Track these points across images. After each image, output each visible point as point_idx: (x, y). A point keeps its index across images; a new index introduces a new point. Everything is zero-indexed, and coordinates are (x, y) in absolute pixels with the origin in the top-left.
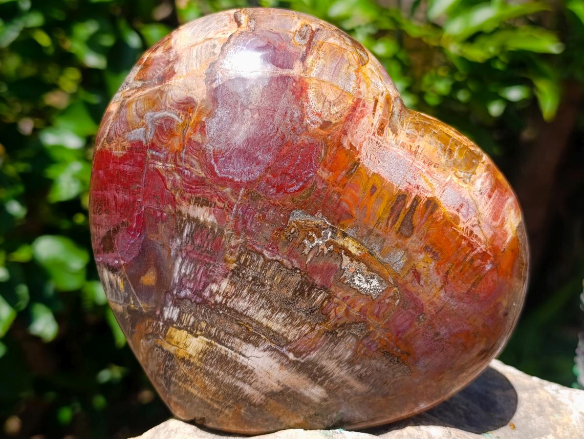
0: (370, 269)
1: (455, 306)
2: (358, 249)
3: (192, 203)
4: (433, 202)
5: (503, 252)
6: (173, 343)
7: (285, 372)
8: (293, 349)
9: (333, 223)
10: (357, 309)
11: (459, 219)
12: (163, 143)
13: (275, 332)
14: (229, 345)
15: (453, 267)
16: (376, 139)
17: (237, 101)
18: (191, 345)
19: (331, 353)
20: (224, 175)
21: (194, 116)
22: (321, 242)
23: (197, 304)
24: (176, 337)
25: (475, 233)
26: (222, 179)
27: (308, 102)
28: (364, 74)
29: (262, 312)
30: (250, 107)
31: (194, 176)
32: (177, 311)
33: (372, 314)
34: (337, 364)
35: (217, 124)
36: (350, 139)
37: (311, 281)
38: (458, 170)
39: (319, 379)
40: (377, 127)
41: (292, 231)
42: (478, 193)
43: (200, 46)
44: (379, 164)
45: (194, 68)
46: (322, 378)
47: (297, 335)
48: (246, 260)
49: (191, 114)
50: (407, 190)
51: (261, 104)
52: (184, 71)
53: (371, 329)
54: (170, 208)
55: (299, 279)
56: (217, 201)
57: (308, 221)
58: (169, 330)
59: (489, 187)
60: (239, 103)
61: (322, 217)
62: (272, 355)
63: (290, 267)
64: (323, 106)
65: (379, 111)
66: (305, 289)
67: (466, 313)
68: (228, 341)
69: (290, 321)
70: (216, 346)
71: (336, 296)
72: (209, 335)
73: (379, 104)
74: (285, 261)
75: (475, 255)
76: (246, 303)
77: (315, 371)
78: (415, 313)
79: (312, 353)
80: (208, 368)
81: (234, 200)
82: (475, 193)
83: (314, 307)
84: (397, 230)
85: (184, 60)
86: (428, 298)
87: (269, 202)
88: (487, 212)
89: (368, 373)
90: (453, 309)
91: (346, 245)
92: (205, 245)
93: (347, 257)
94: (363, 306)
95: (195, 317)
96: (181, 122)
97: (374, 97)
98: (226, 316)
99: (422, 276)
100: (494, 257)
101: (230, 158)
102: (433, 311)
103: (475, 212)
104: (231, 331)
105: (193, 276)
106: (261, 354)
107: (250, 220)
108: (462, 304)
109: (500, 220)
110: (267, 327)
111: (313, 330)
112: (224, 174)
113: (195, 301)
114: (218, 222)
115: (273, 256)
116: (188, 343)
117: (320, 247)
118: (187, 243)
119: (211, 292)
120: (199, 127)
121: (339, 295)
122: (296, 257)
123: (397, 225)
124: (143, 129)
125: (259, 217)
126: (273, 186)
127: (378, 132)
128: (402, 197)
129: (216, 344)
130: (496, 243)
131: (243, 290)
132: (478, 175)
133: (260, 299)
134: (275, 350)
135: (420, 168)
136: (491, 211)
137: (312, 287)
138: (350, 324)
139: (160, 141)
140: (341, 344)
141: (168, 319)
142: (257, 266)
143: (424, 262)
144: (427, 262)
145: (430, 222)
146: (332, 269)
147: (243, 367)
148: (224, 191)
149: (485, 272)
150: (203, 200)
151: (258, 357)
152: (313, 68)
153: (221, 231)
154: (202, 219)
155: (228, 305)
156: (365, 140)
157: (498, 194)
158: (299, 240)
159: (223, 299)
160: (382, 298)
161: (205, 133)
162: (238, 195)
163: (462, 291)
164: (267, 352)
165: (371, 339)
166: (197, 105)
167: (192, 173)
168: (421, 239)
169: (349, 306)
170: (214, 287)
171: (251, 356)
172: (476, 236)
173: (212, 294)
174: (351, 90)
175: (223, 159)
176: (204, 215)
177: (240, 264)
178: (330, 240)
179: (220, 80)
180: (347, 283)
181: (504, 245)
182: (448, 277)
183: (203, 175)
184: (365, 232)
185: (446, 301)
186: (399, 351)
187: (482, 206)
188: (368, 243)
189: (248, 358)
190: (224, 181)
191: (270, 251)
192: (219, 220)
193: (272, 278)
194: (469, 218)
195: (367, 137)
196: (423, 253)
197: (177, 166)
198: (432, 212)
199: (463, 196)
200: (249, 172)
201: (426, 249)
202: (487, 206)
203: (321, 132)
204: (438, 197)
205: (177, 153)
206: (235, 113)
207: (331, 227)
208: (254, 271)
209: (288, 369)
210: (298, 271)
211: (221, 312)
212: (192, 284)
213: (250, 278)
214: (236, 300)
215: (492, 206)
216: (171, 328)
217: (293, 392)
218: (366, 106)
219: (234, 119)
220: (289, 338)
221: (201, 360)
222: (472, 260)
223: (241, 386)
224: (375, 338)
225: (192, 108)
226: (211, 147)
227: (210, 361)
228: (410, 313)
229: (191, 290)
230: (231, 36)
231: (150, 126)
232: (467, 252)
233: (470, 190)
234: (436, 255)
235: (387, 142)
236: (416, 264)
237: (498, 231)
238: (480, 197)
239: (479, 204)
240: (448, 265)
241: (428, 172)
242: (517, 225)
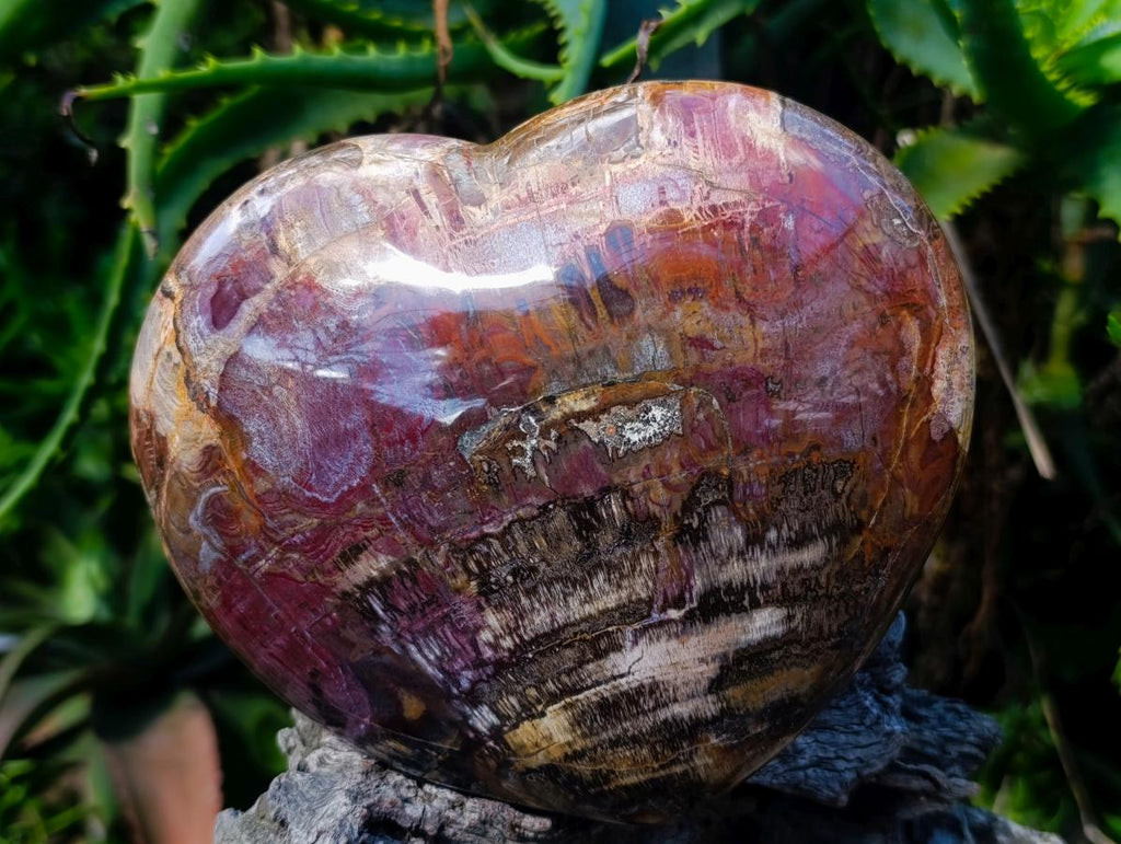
0: (630, 404)
1: (801, 321)
2: (587, 396)
3: (343, 567)
4: (618, 230)
5: (791, 181)
6: (532, 751)
7: (693, 640)
8: (665, 602)
9: (520, 404)
10: (676, 469)
11: (677, 212)
12: (238, 536)
13: (618, 608)
14: (589, 682)
15: (738, 279)
16: (461, 240)
17: (254, 391)
18: (552, 731)
19: (714, 555)
20: (337, 495)
21: (232, 464)
22: (534, 442)
23: (494, 676)
24: (525, 741)
25: (721, 203)
26: (339, 501)
27: (330, 295)
28: (368, 178)
29: (574, 603)
30: (274, 380)
31: (308, 534)
32: (485, 709)
33: (702, 453)
34: (741, 561)
35: (262, 444)
37: (580, 500)
38: (611, 153)
39: (746, 603)
40: (447, 223)
41: (486, 468)
42: (669, 150)
43: (157, 375)
44: (496, 266)
45: (175, 407)
46: (747, 596)
47: (646, 581)
48: (478, 563)
49: (227, 467)
50: (565, 256)
52: (170, 424)
53: (725, 473)
54: (331, 601)
55: (563, 514)
56: (366, 534)
57: (489, 434)
58: (509, 741)
59: (680, 123)
60: (259, 391)
61: (499, 410)
62: (651, 639)
63: (536, 512)
65: (431, 200)
66: (585, 517)
67: (828, 313)
68: (582, 680)
69: (617, 575)
70: (577, 700)
71: (632, 484)
72: (553, 698)
73: (423, 193)
74: (521, 512)
75: (752, 230)
76: (542, 612)
77: (726, 599)
78: (756, 391)
79: (692, 582)
80: (604, 736)
81: (380, 511)
82: (665, 153)
83: (623, 526)
84: (608, 318)
85: (158, 411)
86: (750, 354)
87: (419, 466)
88: (709, 157)
89: (796, 527)
90: (803, 329)
91: (567, 410)
92: (416, 599)
93: (586, 422)
94: (679, 458)
95: (512, 694)
96: (226, 488)
97: (408, 192)
98: (542, 654)
99: (709, 336)
100: (782, 201)
101: (320, 467)
102: (777, 361)
103: (691, 176)
104: (571, 664)
105: (448, 650)
106: (637, 652)
107: (425, 513)
108: (809, 308)
109: (740, 149)
110: (603, 613)
111: (656, 554)
112: (334, 493)
113: (488, 676)
114: (394, 556)
115: (501, 522)
116: (547, 733)
117: (541, 448)
118: (394, 620)
119: (489, 644)
120: (250, 472)
121: (632, 477)
122: (527, 493)
123: (602, 312)
124: (204, 544)
125: (430, 496)
126: (402, 442)
127: (455, 229)
128: (569, 271)
129: (574, 698)
130: (766, 182)
131: (520, 601)
132: (647, 126)
133: (552, 590)
134: (645, 629)
135: (555, 208)
136: (712, 150)
137: (590, 504)
138: (692, 495)
139: (233, 536)
140: (712, 532)
141: (489, 730)
142: (499, 555)
143: (690, 318)
144: (694, 312)
145: (640, 260)
146: (586, 456)
147: (640, 690)
148: (357, 512)
149: (792, 233)
150: (350, 550)
151: (639, 659)
152: (295, 247)
153: (410, 562)
154: (375, 573)
155: (526, 638)
156: (448, 258)
157: (703, 116)
158: (507, 471)
159: (513, 638)
160: (690, 421)
161: (263, 471)
162: (378, 499)
163: (788, 293)
164: (643, 642)
165: (741, 484)
166: (220, 448)
167: (303, 533)
168: (652, 294)
169: (661, 476)
170: (486, 636)
171: (630, 667)
172: (726, 205)
173: (495, 647)
174: (367, 217)
175: (314, 477)
176: (371, 567)
177: (478, 576)
178: (541, 426)
179: (212, 390)
180: (626, 453)
181: (783, 171)
182: (746, 297)
183: (316, 521)
184: (571, 367)
185: (780, 329)
186: (798, 457)
187: (692, 159)
188: (590, 376)
189: (629, 673)
190: (344, 502)
191: (491, 520)
192: (394, 552)
193: (533, 549)
194: (689, 194)
195: (445, 251)
196: (676, 307)
197: (279, 543)
198: (630, 245)
199: (650, 177)
200: (358, 457)
201: (674, 298)
202: (701, 150)
204: (618, 217)
205: (264, 529)
206: (266, 408)
207: (523, 411)
208: (502, 565)
209: (692, 634)
210: (551, 506)
211: (530, 656)
212: (459, 660)
213: (510, 578)
214: (526, 622)
215: (708, 143)
216: (506, 736)
217: (736, 652)
218: (406, 215)
219: (272, 417)
220: (643, 595)
221: (584, 736)
222: (755, 242)
223: (669, 714)
224: (746, 477)
225: (220, 459)
226: (287, 479)
227: (595, 725)
228: (750, 398)
229: (467, 667)
230: (175, 320)
231: (205, 530)
232: (736, 238)
233: (654, 158)
234: (697, 290)
235: (480, 227)
236: (681, 331)
237: (752, 163)
238: (677, 151)
239: (685, 161)
240: (727, 283)
241: (571, 203)
242: (779, 123)
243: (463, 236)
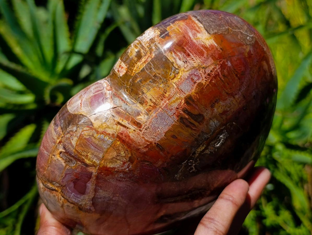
0: (214, 139)
1: (244, 87)
2: (203, 146)
4: (188, 99)
5: (222, 50)
9: (186, 160)
11: (200, 83)
15: (225, 90)
22: (194, 165)
25: (209, 72)
27: (115, 168)
28: (99, 127)
30: (111, 197)
36: (142, 147)
38: (170, 76)
40: (136, 127)
41: (184, 178)
42: (186, 65)
43: (66, 211)
44: (160, 131)
45: (80, 216)
50: (178, 116)
51: (111, 192)
57: (181, 171)
59: (183, 53)
61: (182, 165)
64: (119, 160)
65: (125, 123)
73: (121, 122)
75: (221, 73)
78: (242, 113)
82: (185, 67)
84: (198, 124)
86: (237, 105)
88: (198, 60)
90: (245, 89)
91: (199, 152)
93: (205, 151)
97: (116, 125)
99: (226, 109)
100: (224, 59)
102: (243, 102)
103: (197, 69)
109: (204, 50)
123: (196, 124)
127: (139, 127)
128: (181, 119)
130: (217, 56)
132: (174, 61)
135: (165, 104)
136: (198, 57)
143: (219, 108)
144: (219, 106)
145: (198, 103)
149: (231, 66)
152: (93, 161)
156: (144, 138)
157: (187, 46)
158: (190, 175)
160: (230, 132)
163: (238, 83)
168: (207, 110)
172: (211, 71)
174: (110, 140)
178: (194, 160)
179: (91, 208)
181: (219, 49)
182: (229, 93)
184: (195, 142)
185: (241, 94)
187: (194, 63)
188: (201, 141)
194: (200, 75)
195: (142, 136)
196: (214, 108)
198: (193, 101)
199: (186, 77)
201: (212, 107)
202: (194, 59)
203: (135, 163)
204: (185, 95)
206: (113, 204)
207: (188, 160)
215: (195, 55)
218: (122, 132)
219: (116, 204)
222: (224, 76)
230: (63, 197)
232: (219, 79)
233: (184, 70)
234: (217, 100)
235: (146, 122)
236: (218, 113)
237: (210, 53)
238: (188, 64)
239: (192, 65)
240: (224, 93)
241: (169, 100)
242: (207, 33)
243: (143, 128)
